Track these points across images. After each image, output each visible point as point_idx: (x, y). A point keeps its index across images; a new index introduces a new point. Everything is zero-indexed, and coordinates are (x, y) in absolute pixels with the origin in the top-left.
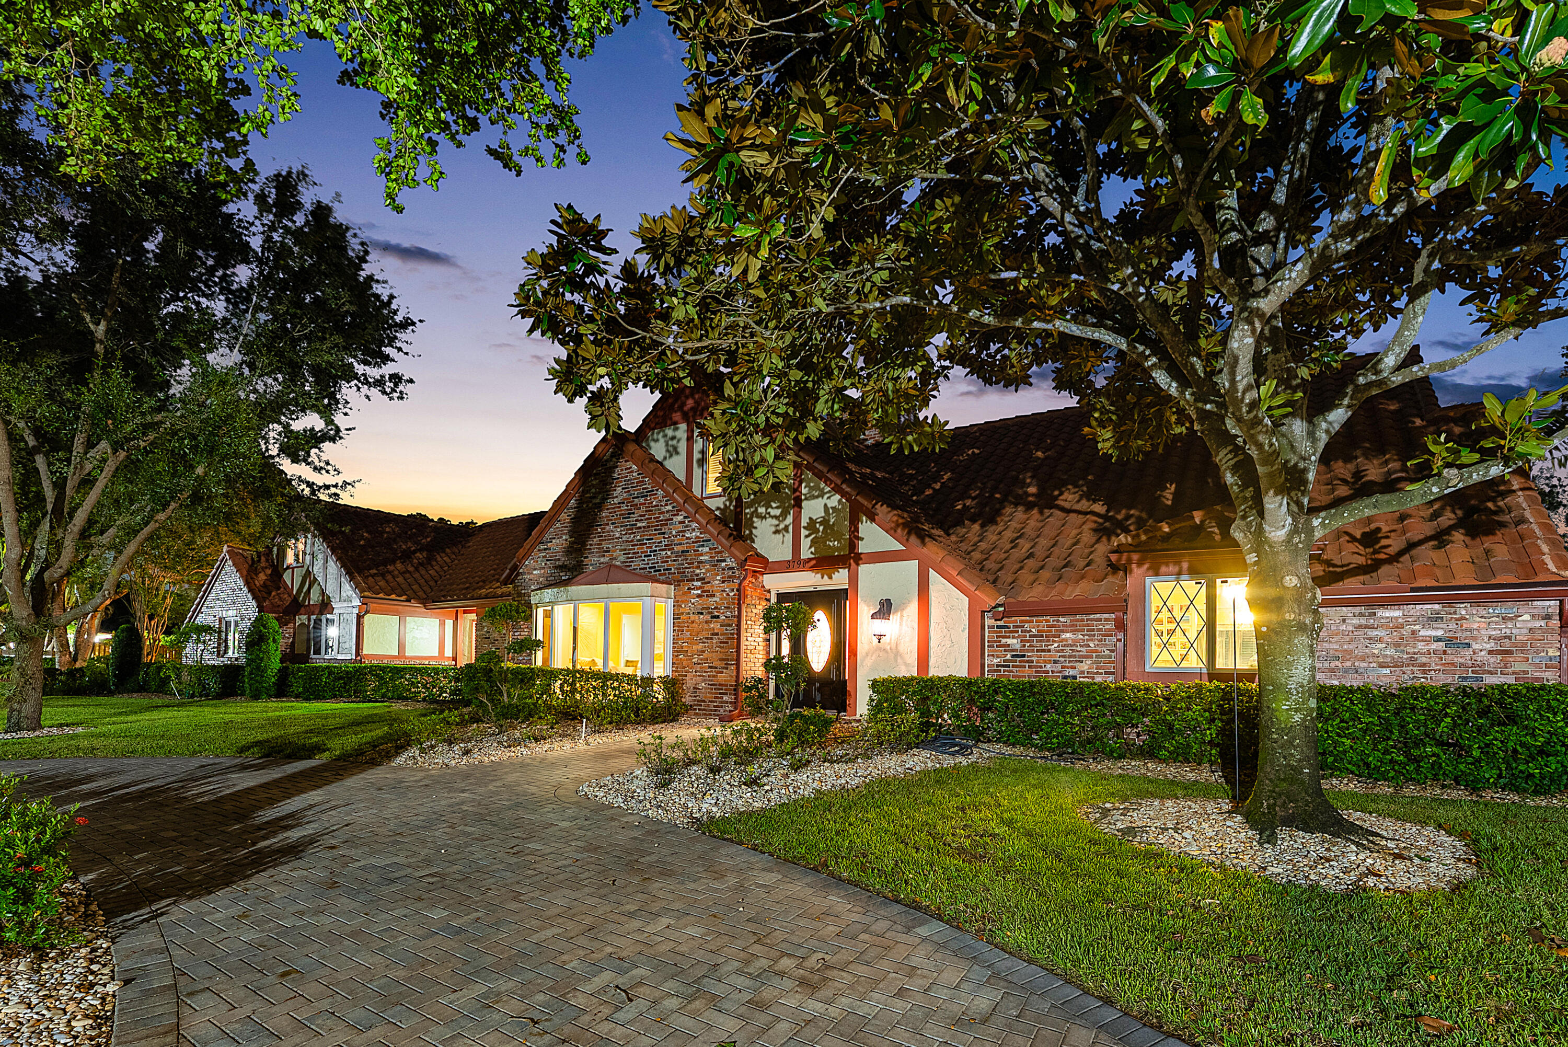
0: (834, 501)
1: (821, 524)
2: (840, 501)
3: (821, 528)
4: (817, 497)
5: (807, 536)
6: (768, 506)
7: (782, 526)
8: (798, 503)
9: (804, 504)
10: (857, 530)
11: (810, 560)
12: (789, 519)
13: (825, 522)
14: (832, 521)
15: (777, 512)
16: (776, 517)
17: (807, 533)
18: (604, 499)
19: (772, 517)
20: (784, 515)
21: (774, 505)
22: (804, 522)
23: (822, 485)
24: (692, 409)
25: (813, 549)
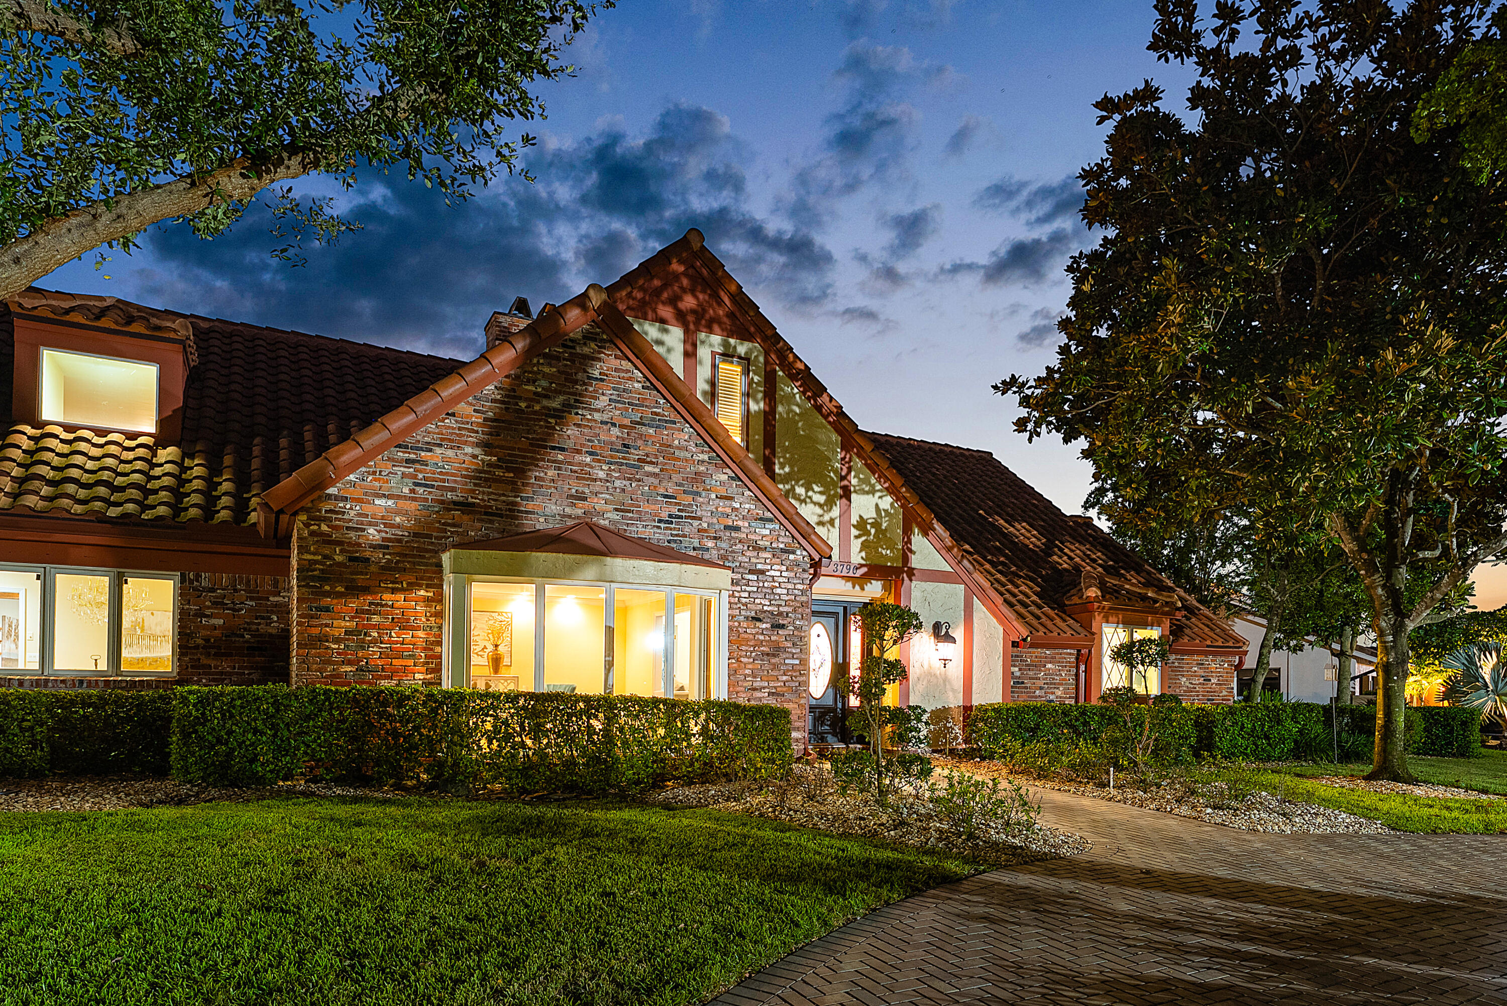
0: (886, 502)
1: (872, 526)
2: (892, 505)
3: (873, 531)
4: (867, 493)
5: (857, 537)
6: (808, 488)
7: (827, 518)
8: (847, 494)
9: (853, 496)
10: (909, 541)
11: (862, 566)
12: (835, 512)
13: (876, 524)
14: (884, 525)
15: (822, 499)
16: (821, 506)
17: (856, 532)
18: (568, 407)
19: (815, 504)
20: (828, 504)
21: (816, 488)
22: (854, 520)
23: (873, 481)
24: (693, 311)
25: (863, 554)
